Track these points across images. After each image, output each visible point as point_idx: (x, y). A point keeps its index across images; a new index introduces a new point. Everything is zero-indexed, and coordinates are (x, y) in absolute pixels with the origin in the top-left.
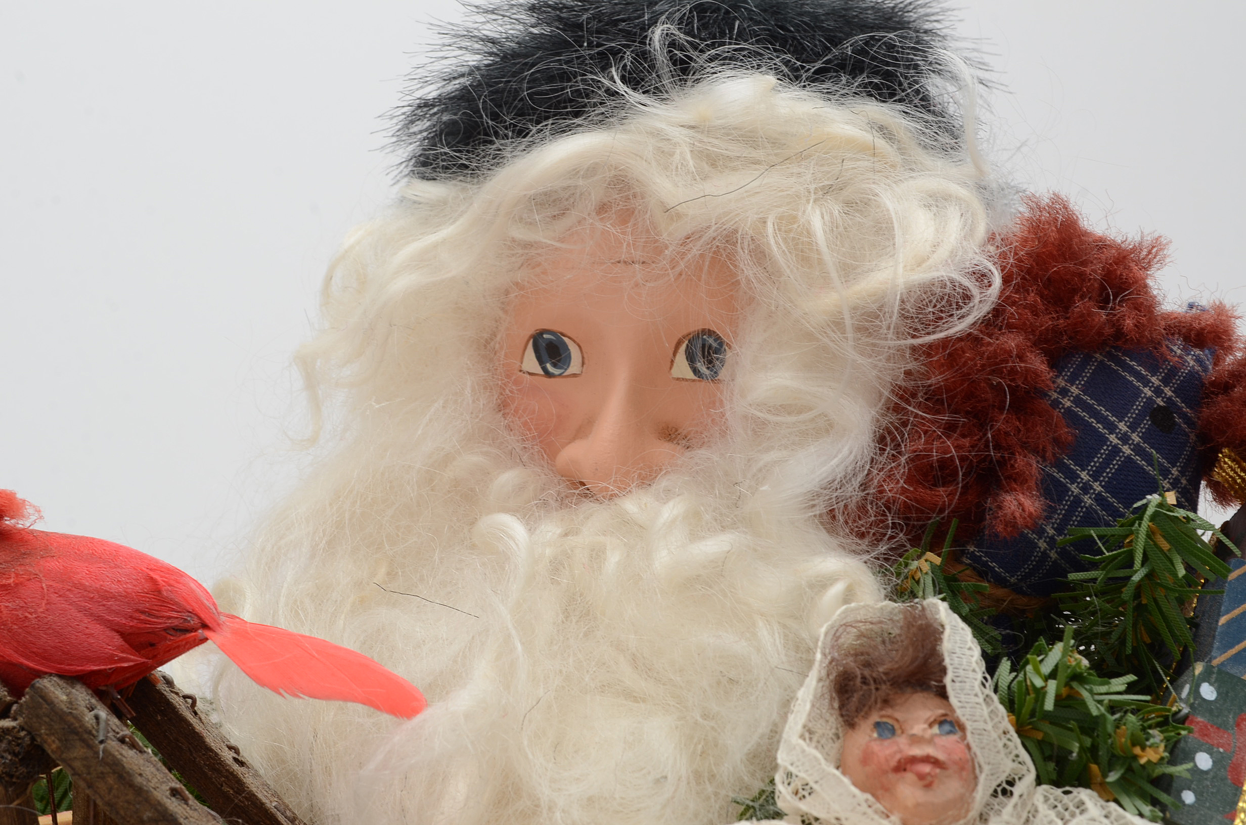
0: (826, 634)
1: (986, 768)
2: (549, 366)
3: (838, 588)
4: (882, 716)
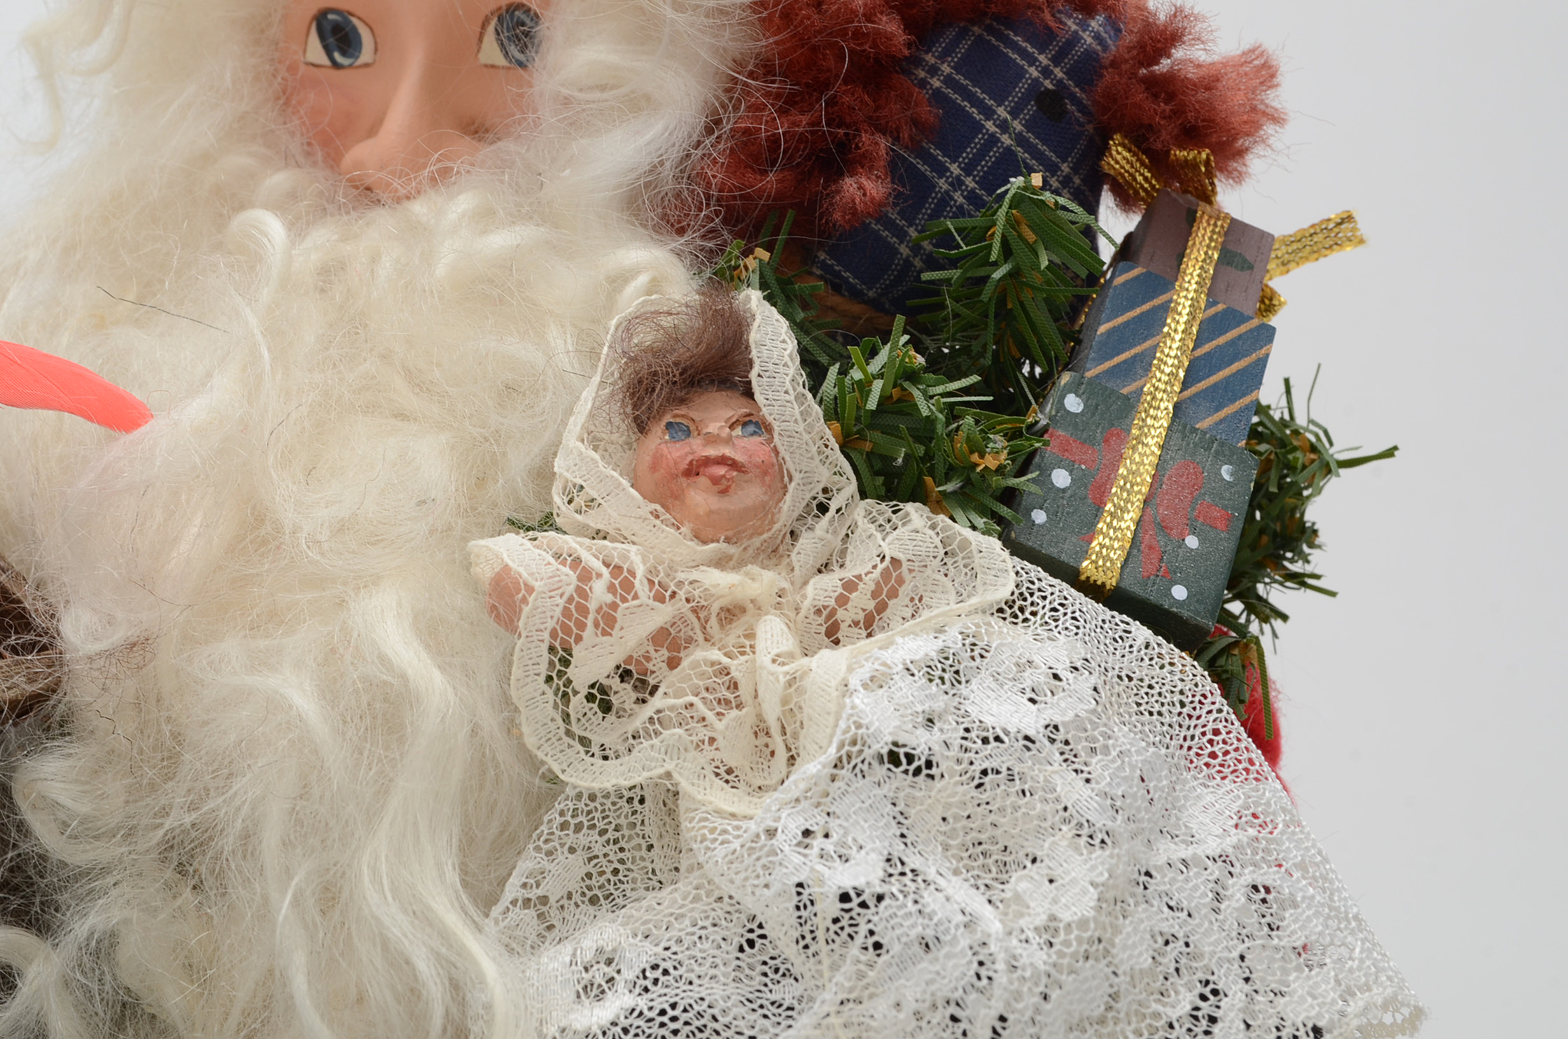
0: (617, 329)
1: (797, 477)
2: (337, 56)
3: (643, 279)
4: (675, 416)
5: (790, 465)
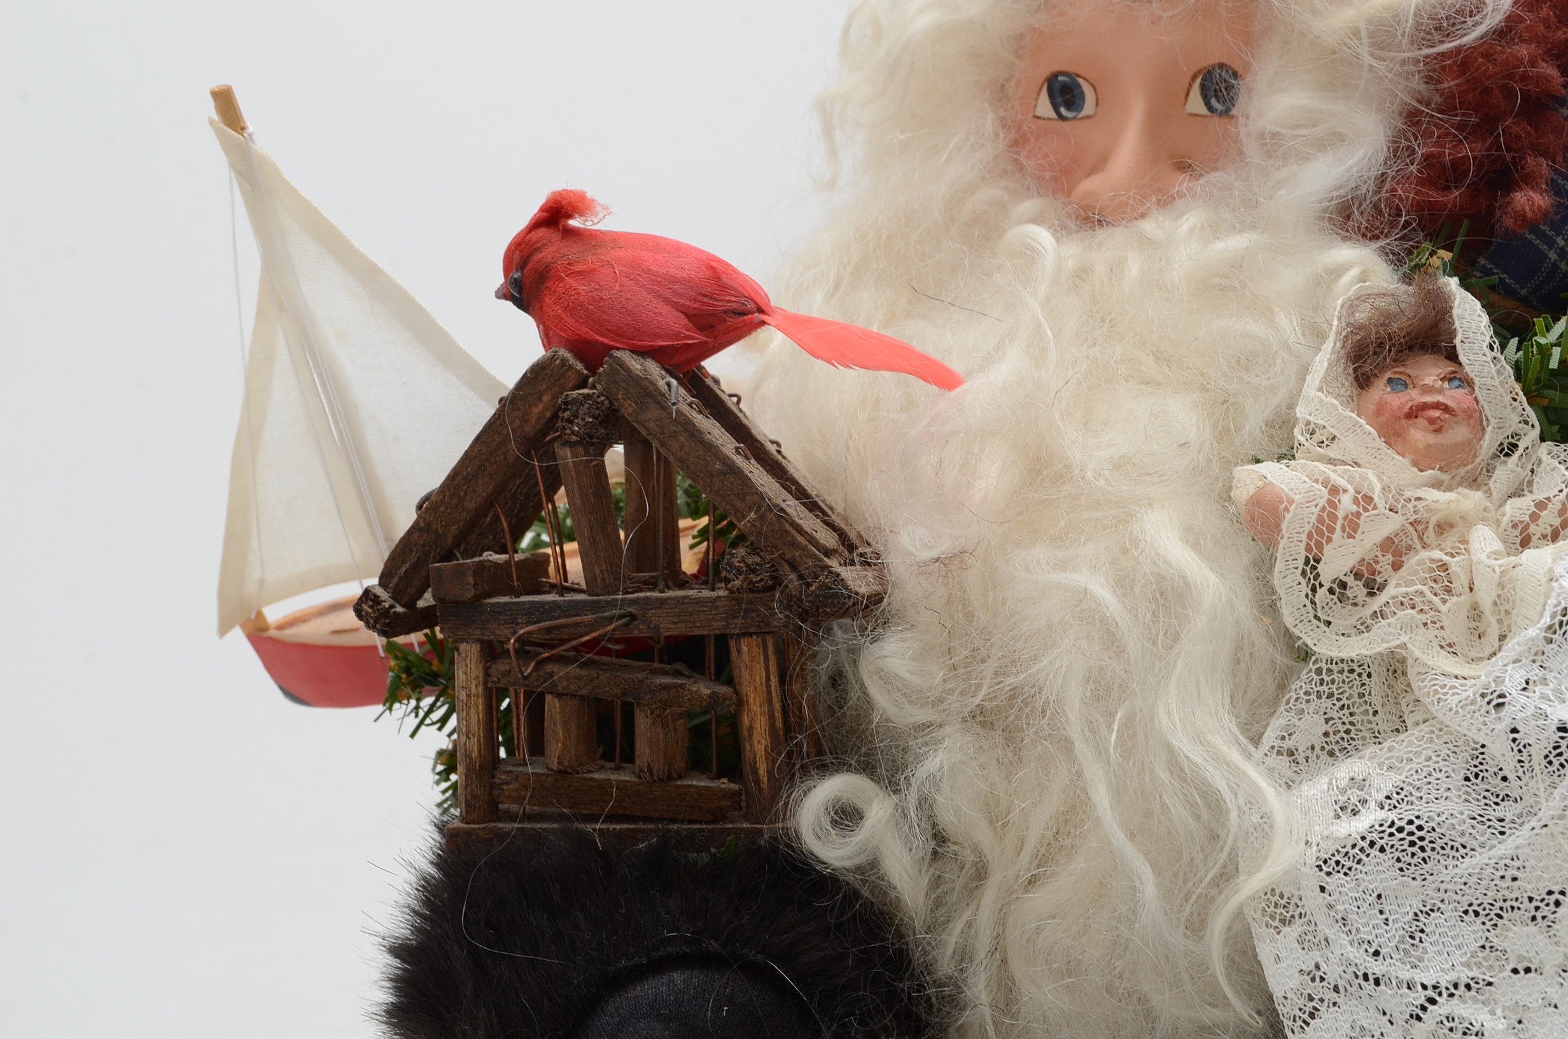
0: (1342, 306)
1: (1493, 421)
2: (1063, 110)
4: (1395, 373)
5: (1488, 412)
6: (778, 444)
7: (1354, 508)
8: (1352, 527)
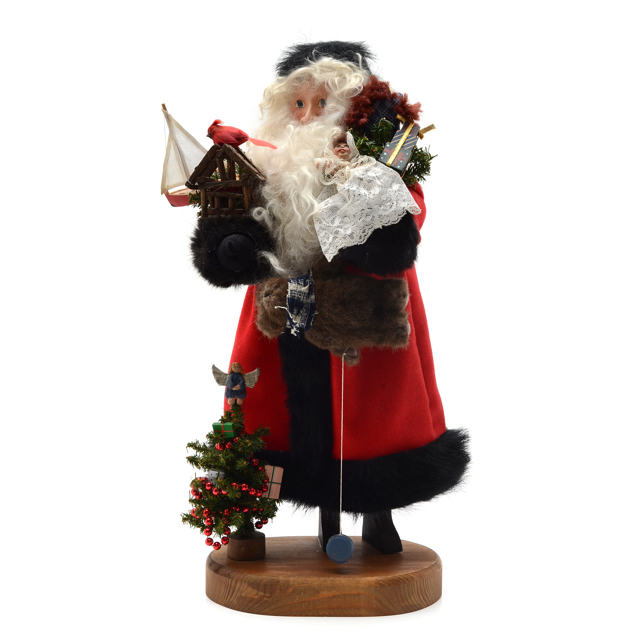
0: (332, 136)
1: (352, 152)
2: (300, 106)
4: (338, 145)
6: (251, 160)
7: (329, 164)
8: (329, 166)
